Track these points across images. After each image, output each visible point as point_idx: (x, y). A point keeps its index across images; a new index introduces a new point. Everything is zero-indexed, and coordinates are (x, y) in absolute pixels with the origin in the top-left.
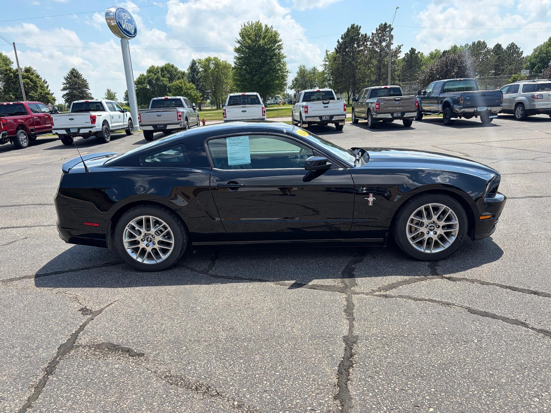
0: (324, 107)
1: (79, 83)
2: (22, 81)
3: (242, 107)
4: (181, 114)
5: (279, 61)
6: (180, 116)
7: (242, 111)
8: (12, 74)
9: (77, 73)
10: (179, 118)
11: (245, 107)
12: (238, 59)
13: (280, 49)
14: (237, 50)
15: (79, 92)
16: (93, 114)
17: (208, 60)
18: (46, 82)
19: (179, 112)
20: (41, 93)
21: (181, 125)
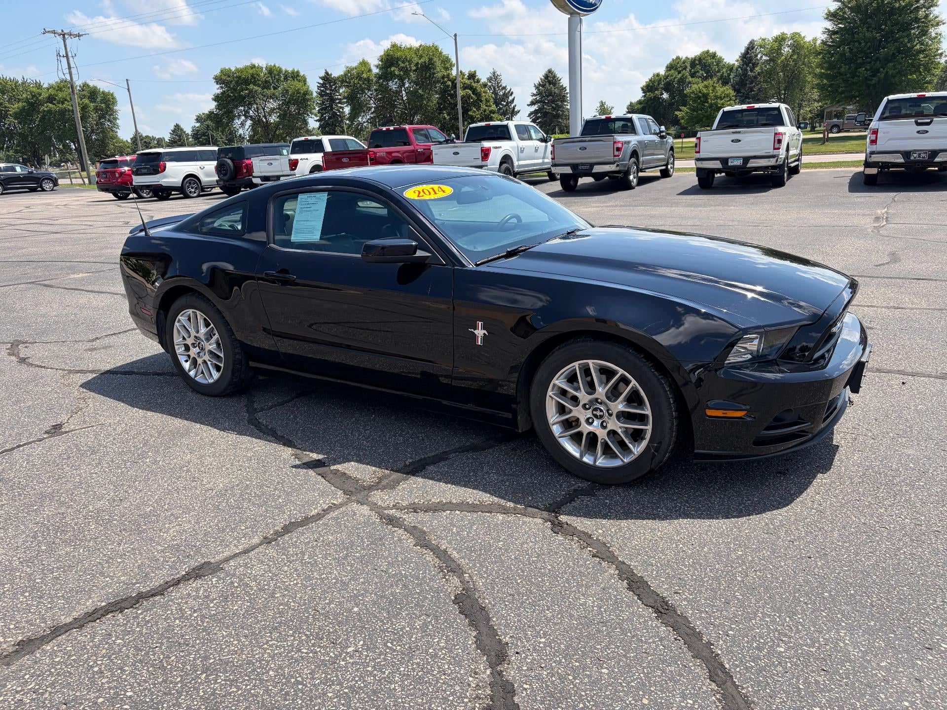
0: (918, 132)
1: (555, 93)
2: (460, 93)
3: (733, 133)
4: (620, 145)
5: (924, 33)
6: (618, 149)
7: (732, 141)
8: (450, 83)
9: (555, 76)
10: (616, 153)
11: (739, 132)
12: (832, 33)
13: (932, 6)
14: (832, 16)
15: (553, 107)
16: (486, 144)
17: (780, 40)
18: (512, 93)
19: (619, 142)
20: (485, 111)
21: (618, 165)
